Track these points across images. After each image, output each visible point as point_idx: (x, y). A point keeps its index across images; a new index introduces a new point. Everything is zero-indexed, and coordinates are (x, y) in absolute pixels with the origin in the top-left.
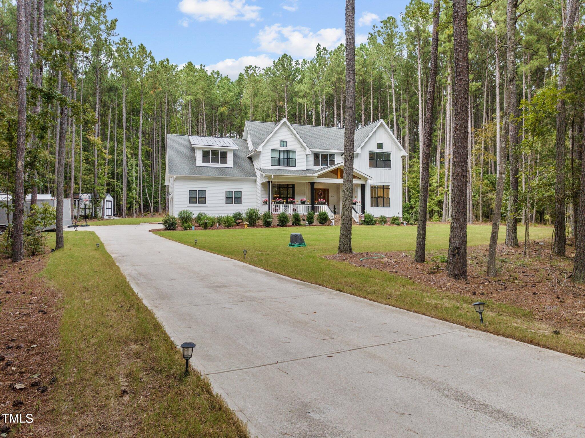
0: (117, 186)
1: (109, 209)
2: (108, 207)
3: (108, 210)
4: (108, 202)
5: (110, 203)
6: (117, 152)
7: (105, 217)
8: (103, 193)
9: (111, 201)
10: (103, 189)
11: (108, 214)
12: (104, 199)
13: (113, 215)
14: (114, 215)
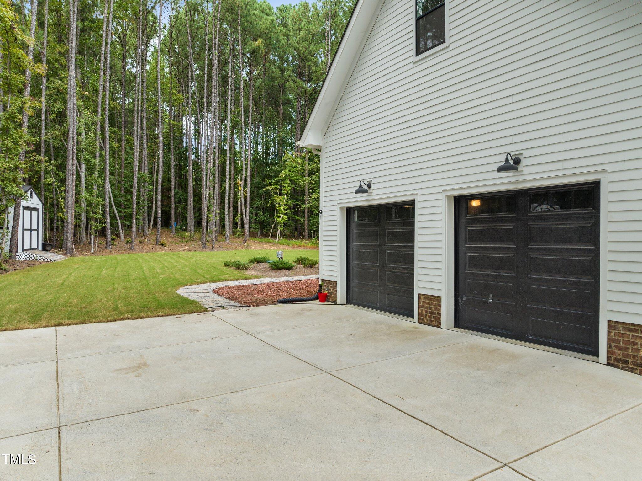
0: (47, 173)
1: (31, 230)
2: (27, 226)
3: (27, 233)
4: (27, 213)
5: (34, 213)
6: (47, 93)
7: (21, 255)
8: (14, 180)
9: (37, 210)
10: (17, 167)
11: (27, 246)
12: (17, 200)
13: (40, 248)
14: (44, 249)
